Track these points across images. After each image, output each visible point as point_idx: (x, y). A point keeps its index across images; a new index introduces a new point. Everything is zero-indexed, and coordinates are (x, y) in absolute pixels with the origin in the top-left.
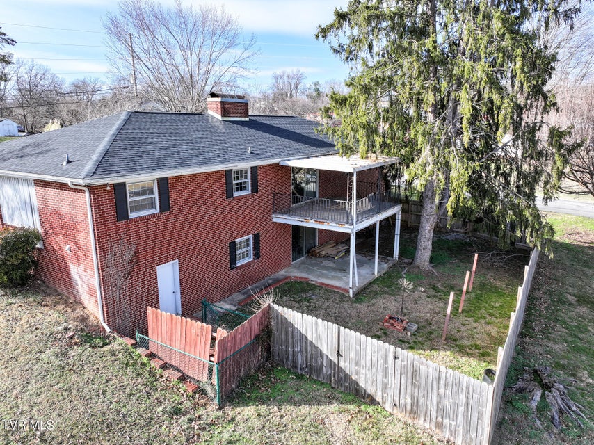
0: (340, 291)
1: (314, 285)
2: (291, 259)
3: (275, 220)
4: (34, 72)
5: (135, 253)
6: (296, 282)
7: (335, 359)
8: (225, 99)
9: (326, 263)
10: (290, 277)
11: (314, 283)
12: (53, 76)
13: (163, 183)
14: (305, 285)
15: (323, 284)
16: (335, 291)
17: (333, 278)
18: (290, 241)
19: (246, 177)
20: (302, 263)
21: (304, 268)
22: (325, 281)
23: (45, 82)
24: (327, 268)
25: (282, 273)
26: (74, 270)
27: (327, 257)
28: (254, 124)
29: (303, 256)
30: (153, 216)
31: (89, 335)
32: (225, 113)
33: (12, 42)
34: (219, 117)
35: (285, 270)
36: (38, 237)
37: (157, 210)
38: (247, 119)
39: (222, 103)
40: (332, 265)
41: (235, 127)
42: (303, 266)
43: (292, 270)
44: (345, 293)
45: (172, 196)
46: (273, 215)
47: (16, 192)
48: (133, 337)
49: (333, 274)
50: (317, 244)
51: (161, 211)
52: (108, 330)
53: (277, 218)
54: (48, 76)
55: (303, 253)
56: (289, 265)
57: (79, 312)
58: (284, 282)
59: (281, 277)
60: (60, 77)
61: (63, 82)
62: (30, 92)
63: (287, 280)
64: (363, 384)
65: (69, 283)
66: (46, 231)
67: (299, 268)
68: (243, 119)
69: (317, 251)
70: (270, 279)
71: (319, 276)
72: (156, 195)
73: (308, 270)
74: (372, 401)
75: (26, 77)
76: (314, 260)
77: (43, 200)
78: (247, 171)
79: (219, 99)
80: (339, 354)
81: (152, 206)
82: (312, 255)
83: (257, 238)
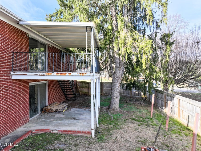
0: (83, 135)
1: (57, 134)
2: (29, 116)
3: (14, 77)
6: (37, 135)
9: (57, 115)
10: (31, 131)
11: (56, 132)
14: (48, 136)
15: (65, 131)
16: (78, 136)
17: (69, 125)
18: (28, 100)
20: (39, 118)
21: (41, 121)
22: (64, 129)
24: (61, 119)
25: (21, 130)
27: (56, 111)
29: (38, 113)
35: (24, 126)
40: (62, 116)
42: (40, 120)
43: (30, 125)
44: (88, 136)
46: (12, 73)
49: (67, 122)
50: (47, 104)
53: (16, 76)
55: (38, 111)
56: (27, 121)
58: (25, 138)
59: (20, 134)
63: (28, 135)
67: (37, 122)
69: (49, 108)
70: (8, 138)
71: (57, 126)
73: (45, 123)
76: (47, 115)
82: (45, 112)
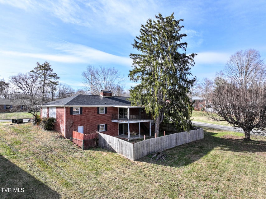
4: (65, 87)
5: (73, 122)
7: (109, 143)
8: (104, 92)
12: (71, 88)
13: (81, 108)
18: (118, 129)
19: (104, 109)
23: (68, 91)
26: (61, 125)
28: (113, 98)
29: (123, 134)
30: (78, 115)
31: (61, 137)
32: (104, 95)
33: (59, 78)
34: (103, 96)
36: (55, 120)
37: (79, 114)
38: (111, 97)
39: (103, 93)
41: (107, 99)
45: (83, 111)
47: (52, 111)
48: (70, 139)
51: (80, 114)
52: (65, 137)
53: (113, 121)
54: (69, 88)
57: (61, 134)
60: (73, 88)
61: (74, 90)
62: (63, 94)
64: (114, 149)
65: (60, 129)
66: (57, 118)
68: (110, 97)
72: (79, 111)
74: (115, 152)
75: (62, 89)
77: (57, 111)
78: (104, 108)
79: (103, 92)
80: (110, 142)
81: (78, 113)
83: (106, 125)
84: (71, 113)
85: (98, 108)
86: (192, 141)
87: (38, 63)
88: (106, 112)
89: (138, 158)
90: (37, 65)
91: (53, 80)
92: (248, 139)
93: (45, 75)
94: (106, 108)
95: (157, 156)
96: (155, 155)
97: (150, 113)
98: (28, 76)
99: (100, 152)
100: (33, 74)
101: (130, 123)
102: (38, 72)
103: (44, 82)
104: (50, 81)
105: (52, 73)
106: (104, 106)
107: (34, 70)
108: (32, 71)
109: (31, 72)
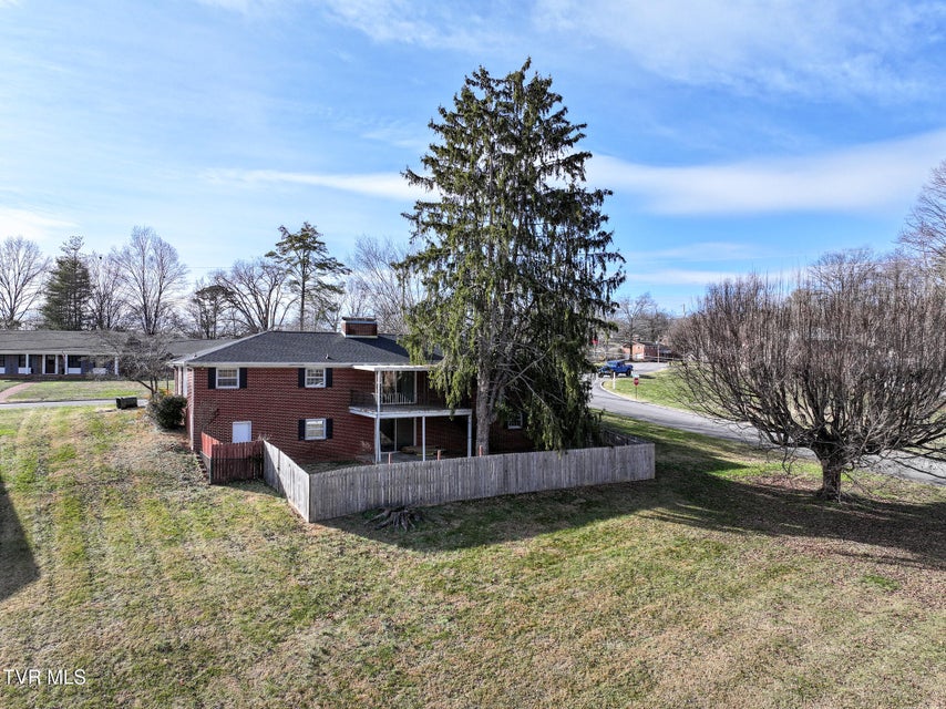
5: (218, 410)
7: (278, 472)
8: (355, 322)
30: (235, 390)
32: (349, 331)
33: (347, 272)
34: (345, 335)
37: (238, 387)
38: (372, 337)
39: (348, 324)
45: (250, 379)
48: (199, 453)
50: (415, 444)
51: (241, 387)
52: (193, 449)
53: (355, 411)
64: (284, 488)
68: (366, 337)
72: (238, 378)
74: (284, 496)
79: (345, 322)
80: (279, 468)
81: (235, 383)
83: (330, 422)
84: (212, 385)
85: (302, 371)
86: (586, 483)
87: (283, 229)
88: (329, 383)
89: (329, 516)
90: (281, 234)
91: (328, 279)
92: (829, 492)
93: (305, 263)
94: (329, 371)
95: (389, 515)
96: (385, 514)
97: (442, 388)
98: (257, 271)
99: (240, 492)
100: (271, 261)
101: (383, 417)
102: (285, 257)
103: (304, 287)
104: (320, 283)
105: (328, 256)
106: (323, 365)
107: (274, 249)
108: (271, 254)
109: (267, 256)
